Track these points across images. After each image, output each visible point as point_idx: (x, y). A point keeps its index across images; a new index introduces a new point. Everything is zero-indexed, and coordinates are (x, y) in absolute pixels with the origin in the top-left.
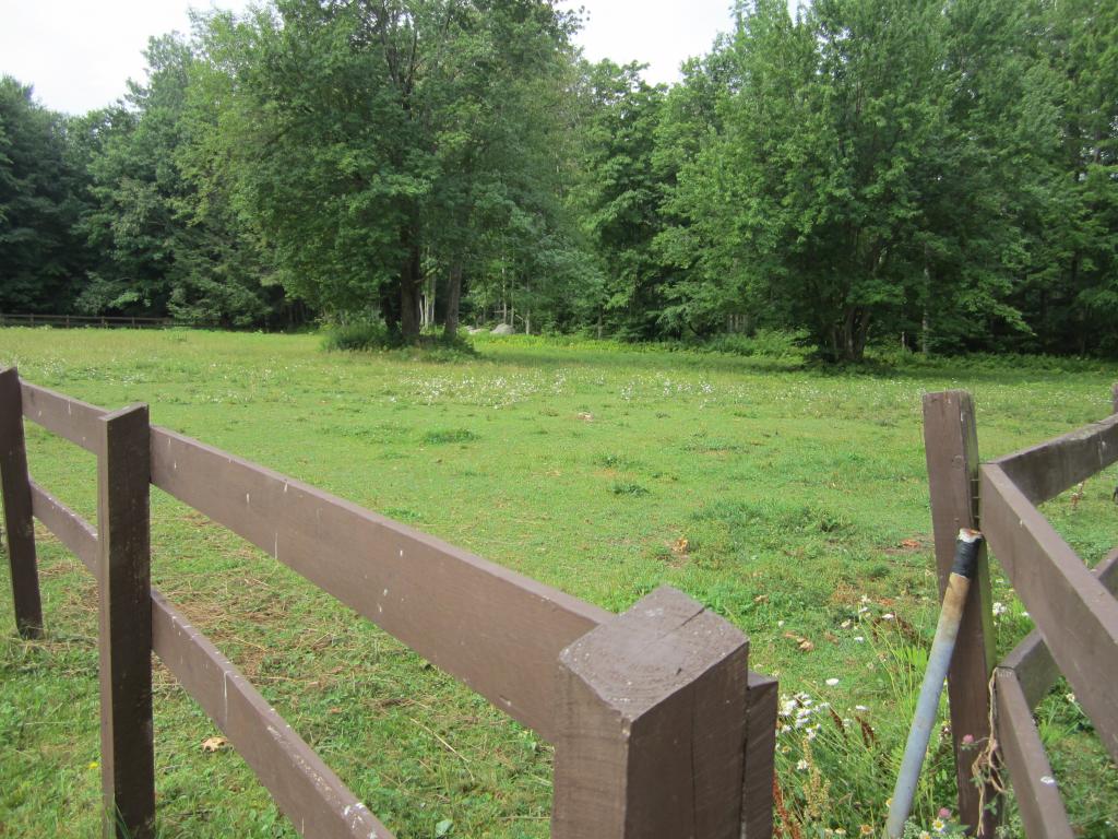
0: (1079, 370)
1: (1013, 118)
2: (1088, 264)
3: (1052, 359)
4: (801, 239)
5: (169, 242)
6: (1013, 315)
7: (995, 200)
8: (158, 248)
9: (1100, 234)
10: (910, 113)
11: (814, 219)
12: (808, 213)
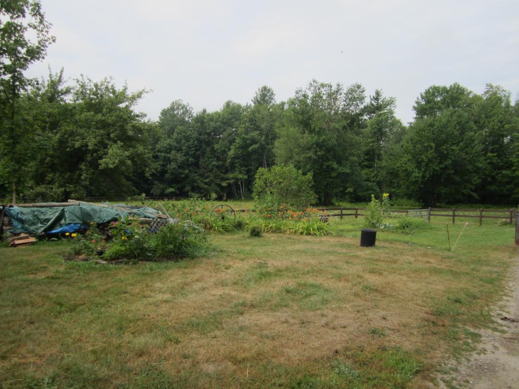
0: (488, 208)
1: (473, 148)
2: (489, 179)
3: (480, 205)
4: (426, 178)
5: (186, 171)
6: (475, 195)
7: (470, 167)
8: (183, 173)
9: (491, 171)
10: (451, 149)
11: (430, 173)
12: (428, 172)
